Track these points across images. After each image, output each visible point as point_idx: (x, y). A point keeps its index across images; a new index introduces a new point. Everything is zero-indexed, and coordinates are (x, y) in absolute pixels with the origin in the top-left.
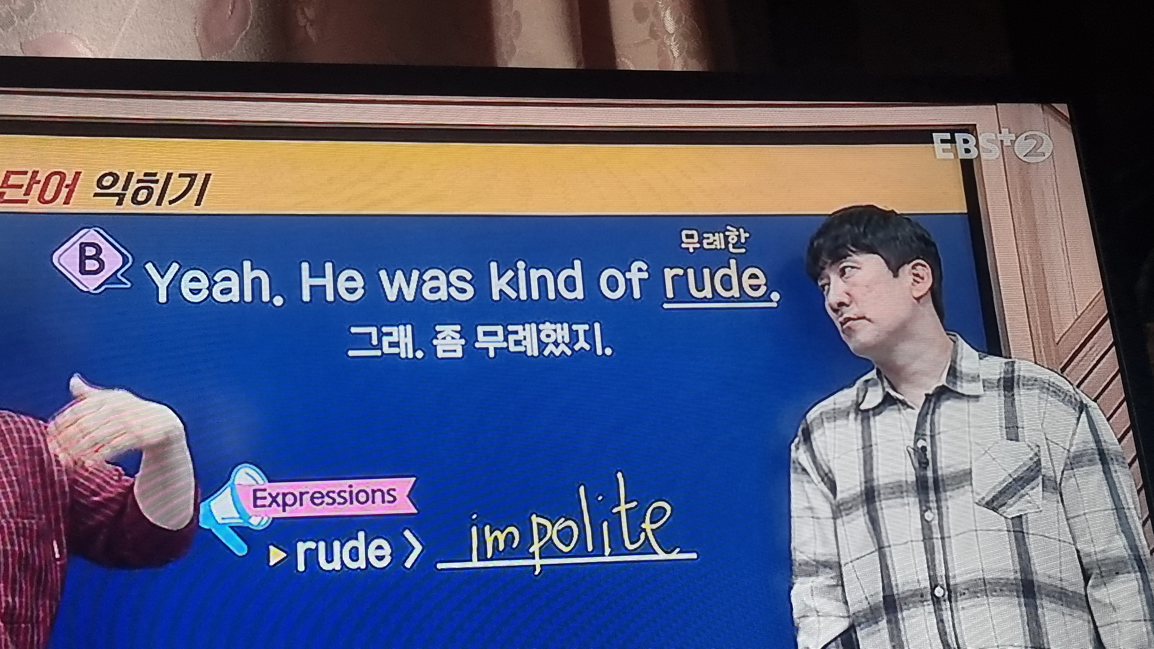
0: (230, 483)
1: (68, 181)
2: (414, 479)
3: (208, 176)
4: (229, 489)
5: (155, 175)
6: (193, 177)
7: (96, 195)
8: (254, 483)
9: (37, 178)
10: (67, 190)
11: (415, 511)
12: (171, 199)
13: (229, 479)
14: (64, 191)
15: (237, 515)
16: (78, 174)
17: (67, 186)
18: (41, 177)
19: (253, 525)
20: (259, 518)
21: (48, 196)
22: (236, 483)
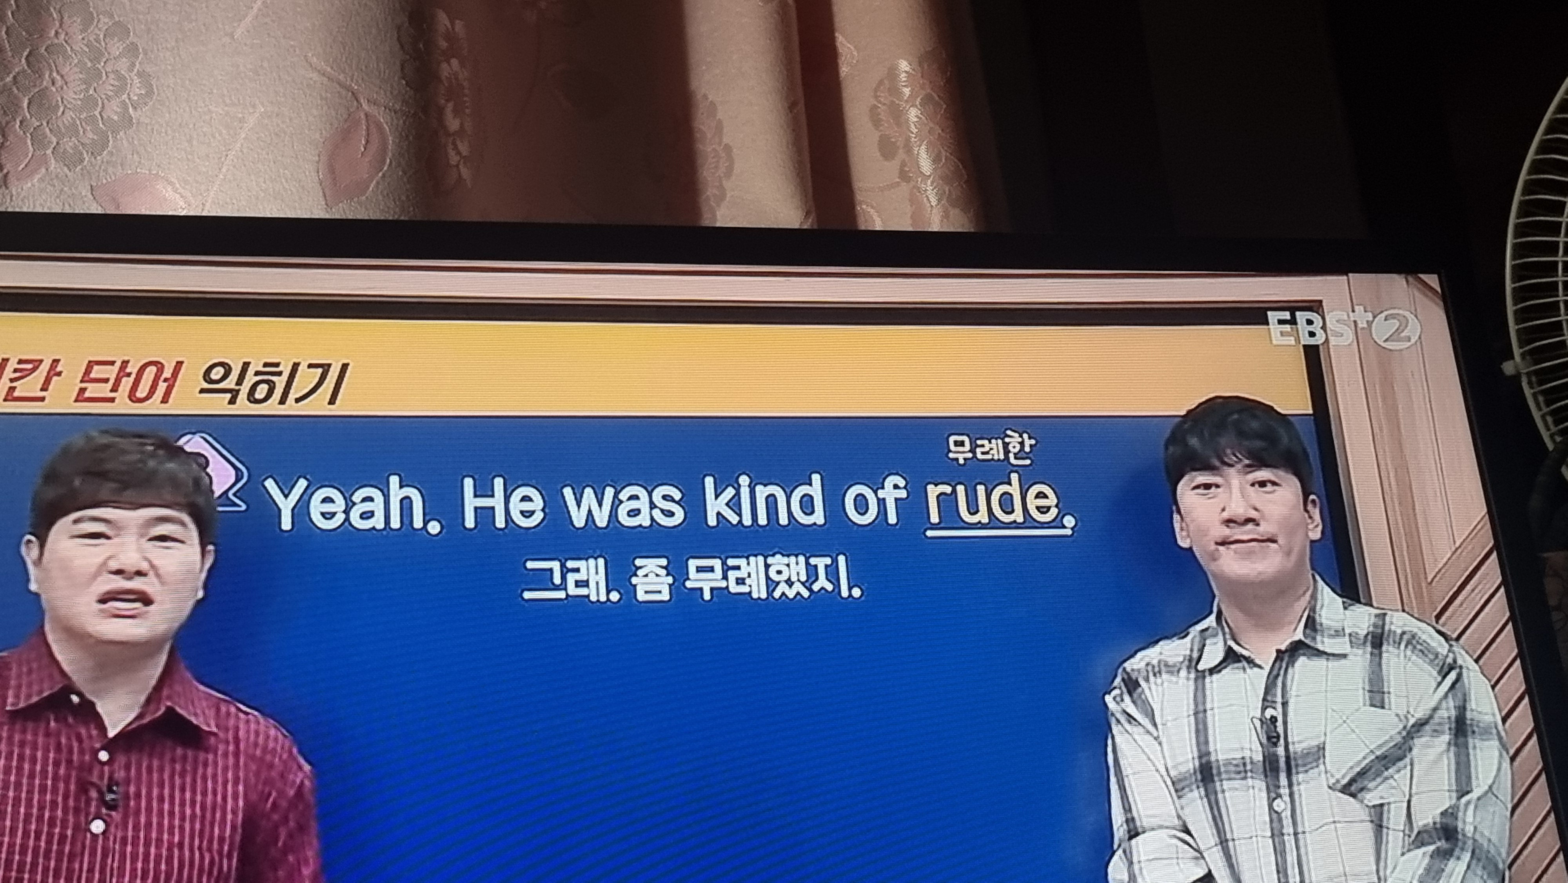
1: (167, 373)
3: (345, 367)
5: (277, 365)
6: (326, 368)
7: (202, 391)
9: (128, 370)
10: (166, 384)
12: (298, 396)
14: (162, 387)
16: (180, 364)
17: (165, 380)
18: (132, 369)
21: (141, 393)
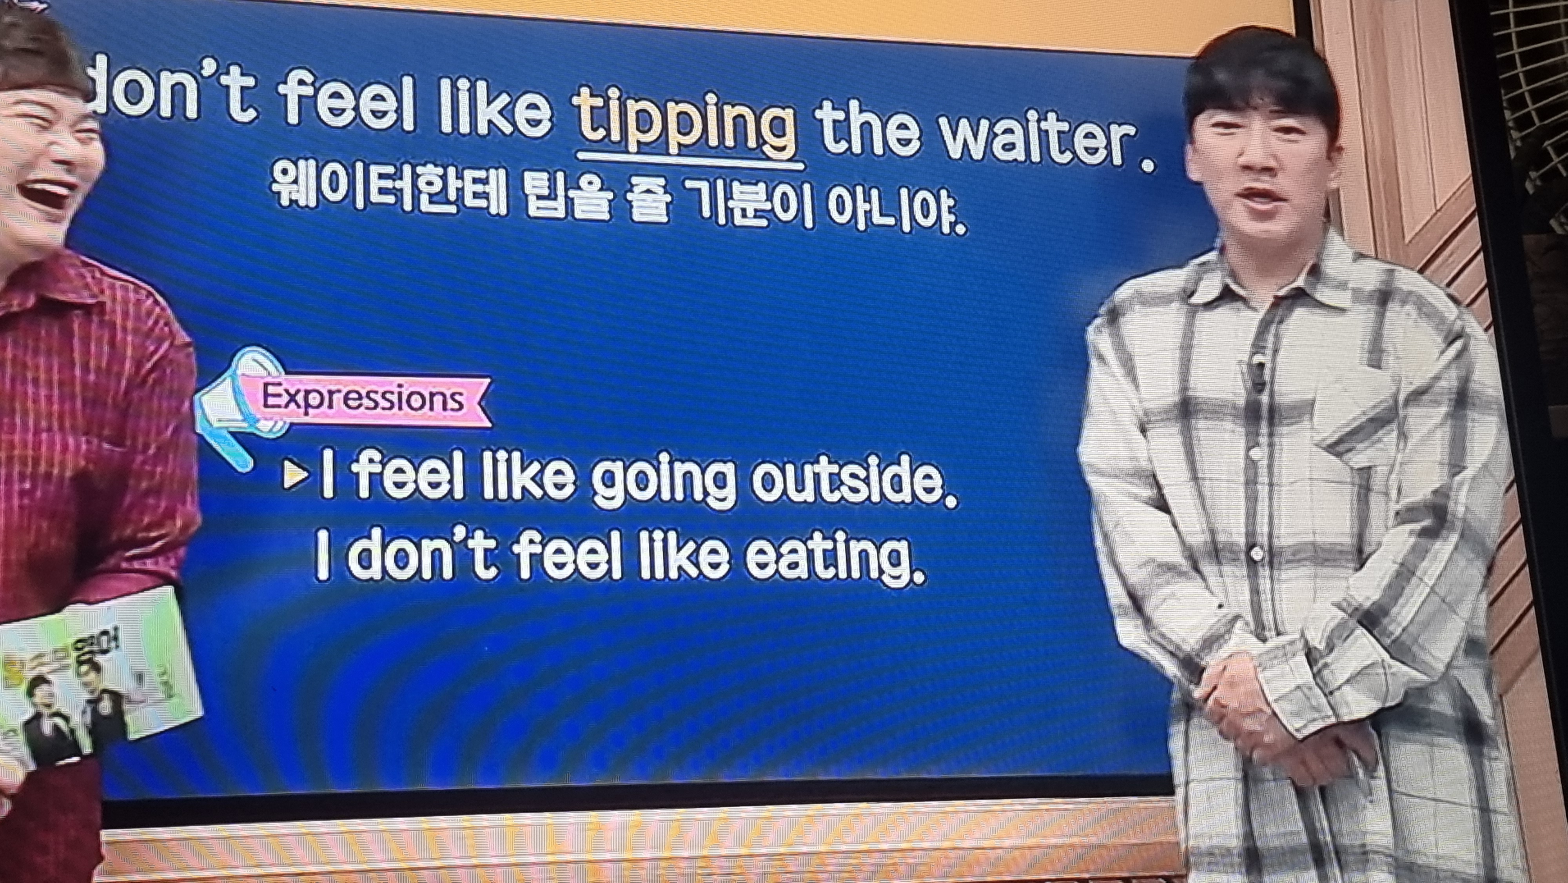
0: (230, 372)
2: (488, 380)
4: (229, 380)
8: (264, 373)
11: (489, 425)
13: (229, 365)
15: (240, 417)
19: (261, 431)
20: (271, 423)
22: (239, 372)
